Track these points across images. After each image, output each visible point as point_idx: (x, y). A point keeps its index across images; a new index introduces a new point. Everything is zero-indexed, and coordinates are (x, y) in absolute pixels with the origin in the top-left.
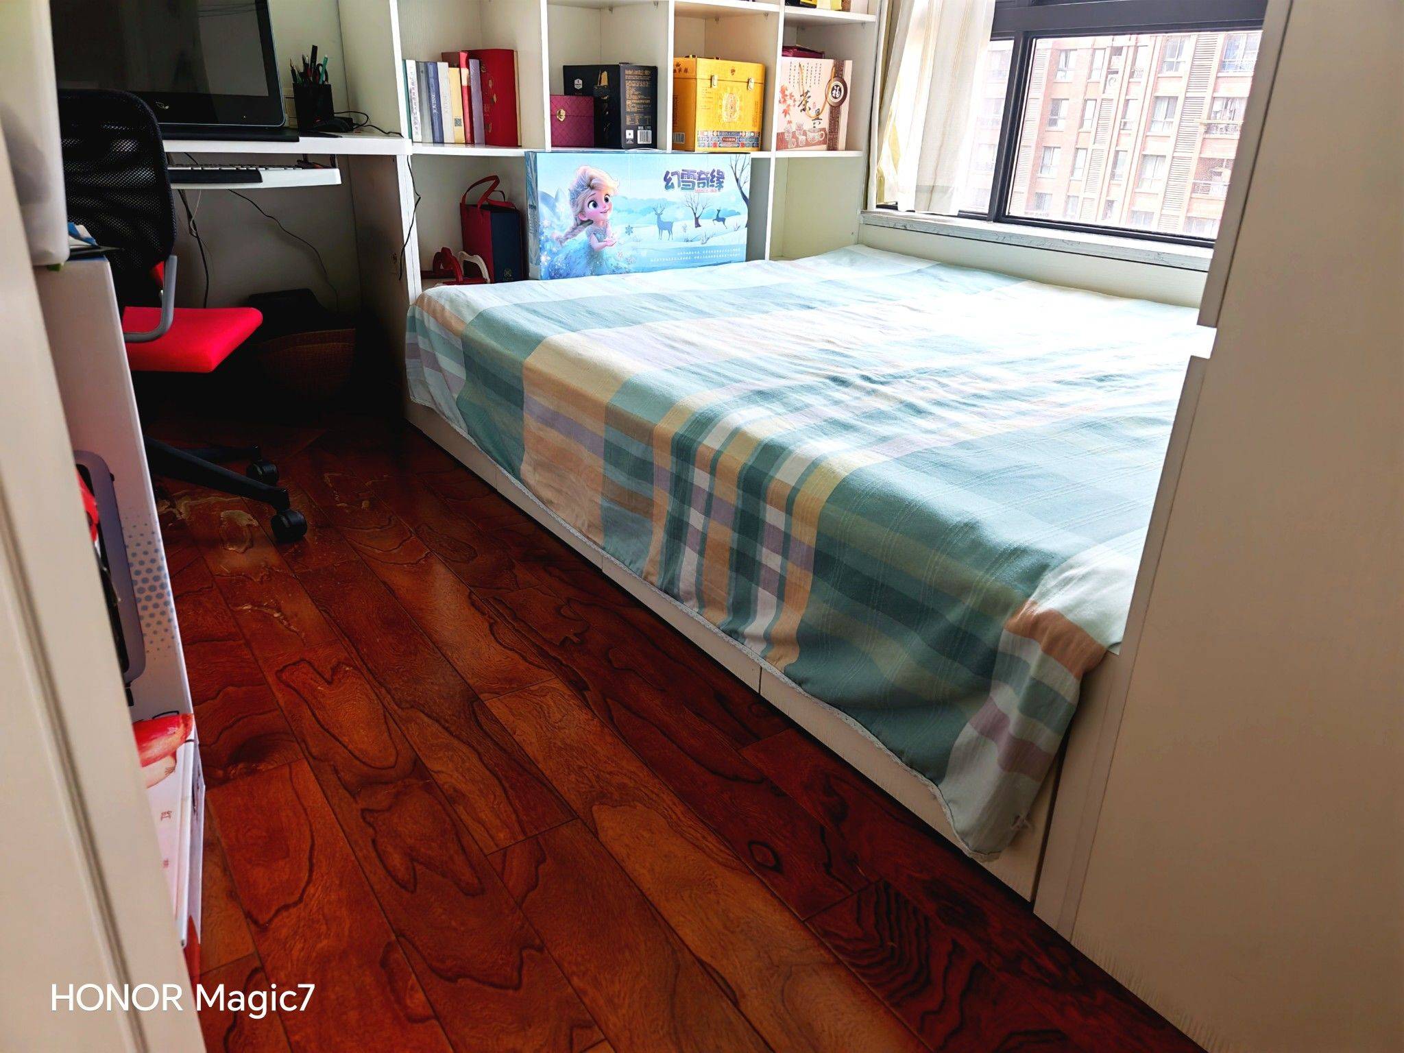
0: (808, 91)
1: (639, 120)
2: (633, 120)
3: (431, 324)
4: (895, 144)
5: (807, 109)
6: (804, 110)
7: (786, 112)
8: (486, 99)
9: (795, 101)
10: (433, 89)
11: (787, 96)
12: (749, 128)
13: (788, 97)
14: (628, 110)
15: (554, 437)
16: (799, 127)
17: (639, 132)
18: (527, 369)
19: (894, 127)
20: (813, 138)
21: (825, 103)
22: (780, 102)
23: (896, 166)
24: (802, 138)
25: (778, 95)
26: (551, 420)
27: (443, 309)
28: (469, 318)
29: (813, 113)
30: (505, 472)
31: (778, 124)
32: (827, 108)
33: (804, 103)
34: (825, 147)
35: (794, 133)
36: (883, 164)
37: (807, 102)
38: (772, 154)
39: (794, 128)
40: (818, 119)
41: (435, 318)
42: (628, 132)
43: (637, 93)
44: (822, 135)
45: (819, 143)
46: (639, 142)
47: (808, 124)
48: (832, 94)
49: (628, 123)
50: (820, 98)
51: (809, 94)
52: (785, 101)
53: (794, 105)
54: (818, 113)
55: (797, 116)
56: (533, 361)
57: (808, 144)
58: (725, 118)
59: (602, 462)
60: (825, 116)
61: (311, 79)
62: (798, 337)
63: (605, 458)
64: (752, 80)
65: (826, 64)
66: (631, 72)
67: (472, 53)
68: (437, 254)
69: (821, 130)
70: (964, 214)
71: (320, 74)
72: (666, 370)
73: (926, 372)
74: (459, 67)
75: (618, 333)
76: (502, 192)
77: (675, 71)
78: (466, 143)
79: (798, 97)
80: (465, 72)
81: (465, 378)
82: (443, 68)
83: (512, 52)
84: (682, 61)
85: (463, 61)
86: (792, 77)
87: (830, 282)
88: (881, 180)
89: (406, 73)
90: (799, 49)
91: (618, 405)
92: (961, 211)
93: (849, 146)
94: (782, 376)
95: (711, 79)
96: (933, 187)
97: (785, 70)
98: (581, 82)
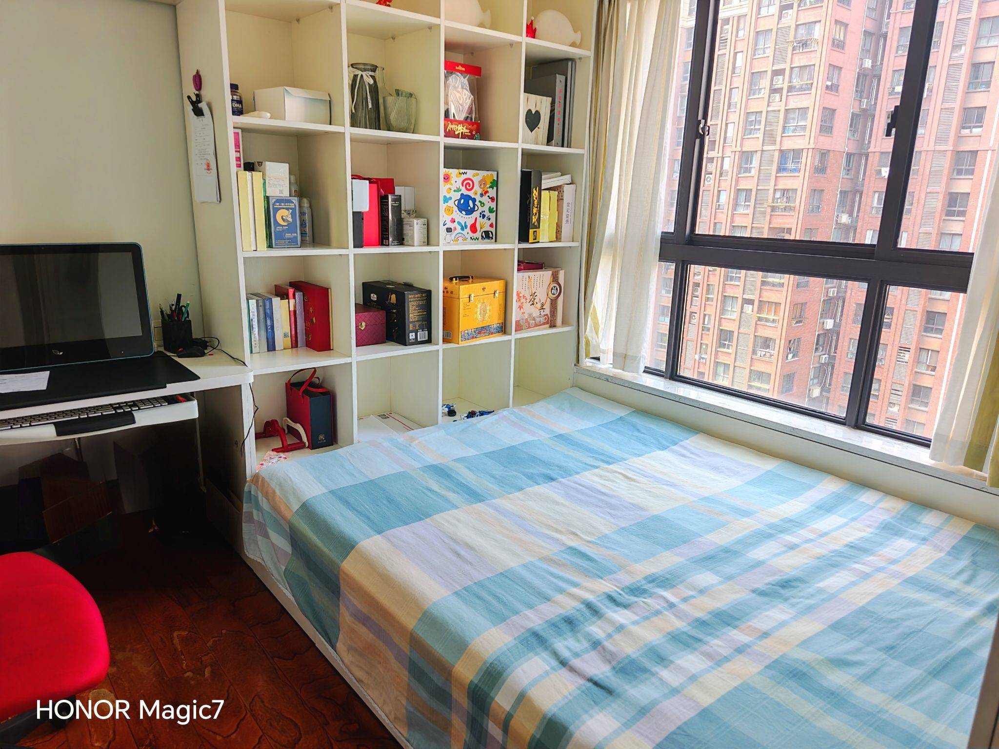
0: (535, 292)
1: (419, 326)
2: (414, 326)
3: (264, 504)
4: (595, 318)
5: (535, 303)
6: (533, 304)
7: (520, 307)
8: (307, 318)
9: (526, 299)
10: (268, 316)
11: (521, 297)
12: (495, 320)
14: (411, 320)
15: (365, 633)
16: (530, 315)
17: (419, 333)
18: (343, 572)
19: (594, 307)
20: (540, 322)
21: (547, 299)
22: (516, 301)
23: (597, 333)
24: (532, 322)
25: (515, 297)
26: (363, 619)
27: (274, 492)
28: (295, 507)
29: (539, 305)
30: (323, 640)
31: (515, 316)
32: (549, 301)
33: (532, 300)
34: (548, 325)
35: (527, 319)
36: (588, 332)
37: (534, 299)
38: (513, 336)
39: (526, 316)
40: (543, 309)
41: (268, 499)
42: (411, 334)
43: (417, 309)
44: (546, 319)
45: (544, 324)
46: (419, 340)
47: (536, 313)
48: (551, 292)
49: (411, 329)
50: (542, 296)
51: (536, 294)
52: (520, 300)
53: (526, 302)
54: (543, 305)
55: (528, 308)
56: (349, 566)
57: (536, 325)
58: (479, 318)
59: (407, 673)
60: (547, 307)
61: (176, 318)
62: (550, 527)
63: (410, 672)
64: (498, 292)
65: (546, 275)
66: (412, 296)
67: (297, 286)
68: (267, 422)
69: (545, 315)
70: (648, 371)
71: (183, 313)
72: (456, 593)
73: (653, 581)
74: (288, 298)
75: (414, 533)
76: (318, 378)
77: (444, 292)
78: (292, 348)
79: (529, 297)
80: (292, 301)
81: (291, 553)
82: (276, 301)
83: (328, 289)
84: (448, 284)
85: (291, 295)
86: (524, 285)
87: (560, 437)
88: (588, 343)
89: (249, 310)
90: (527, 263)
91: (420, 634)
92: (646, 367)
93: (565, 323)
94: (547, 599)
95: (469, 297)
96: (626, 355)
97: (520, 281)
98: (375, 296)
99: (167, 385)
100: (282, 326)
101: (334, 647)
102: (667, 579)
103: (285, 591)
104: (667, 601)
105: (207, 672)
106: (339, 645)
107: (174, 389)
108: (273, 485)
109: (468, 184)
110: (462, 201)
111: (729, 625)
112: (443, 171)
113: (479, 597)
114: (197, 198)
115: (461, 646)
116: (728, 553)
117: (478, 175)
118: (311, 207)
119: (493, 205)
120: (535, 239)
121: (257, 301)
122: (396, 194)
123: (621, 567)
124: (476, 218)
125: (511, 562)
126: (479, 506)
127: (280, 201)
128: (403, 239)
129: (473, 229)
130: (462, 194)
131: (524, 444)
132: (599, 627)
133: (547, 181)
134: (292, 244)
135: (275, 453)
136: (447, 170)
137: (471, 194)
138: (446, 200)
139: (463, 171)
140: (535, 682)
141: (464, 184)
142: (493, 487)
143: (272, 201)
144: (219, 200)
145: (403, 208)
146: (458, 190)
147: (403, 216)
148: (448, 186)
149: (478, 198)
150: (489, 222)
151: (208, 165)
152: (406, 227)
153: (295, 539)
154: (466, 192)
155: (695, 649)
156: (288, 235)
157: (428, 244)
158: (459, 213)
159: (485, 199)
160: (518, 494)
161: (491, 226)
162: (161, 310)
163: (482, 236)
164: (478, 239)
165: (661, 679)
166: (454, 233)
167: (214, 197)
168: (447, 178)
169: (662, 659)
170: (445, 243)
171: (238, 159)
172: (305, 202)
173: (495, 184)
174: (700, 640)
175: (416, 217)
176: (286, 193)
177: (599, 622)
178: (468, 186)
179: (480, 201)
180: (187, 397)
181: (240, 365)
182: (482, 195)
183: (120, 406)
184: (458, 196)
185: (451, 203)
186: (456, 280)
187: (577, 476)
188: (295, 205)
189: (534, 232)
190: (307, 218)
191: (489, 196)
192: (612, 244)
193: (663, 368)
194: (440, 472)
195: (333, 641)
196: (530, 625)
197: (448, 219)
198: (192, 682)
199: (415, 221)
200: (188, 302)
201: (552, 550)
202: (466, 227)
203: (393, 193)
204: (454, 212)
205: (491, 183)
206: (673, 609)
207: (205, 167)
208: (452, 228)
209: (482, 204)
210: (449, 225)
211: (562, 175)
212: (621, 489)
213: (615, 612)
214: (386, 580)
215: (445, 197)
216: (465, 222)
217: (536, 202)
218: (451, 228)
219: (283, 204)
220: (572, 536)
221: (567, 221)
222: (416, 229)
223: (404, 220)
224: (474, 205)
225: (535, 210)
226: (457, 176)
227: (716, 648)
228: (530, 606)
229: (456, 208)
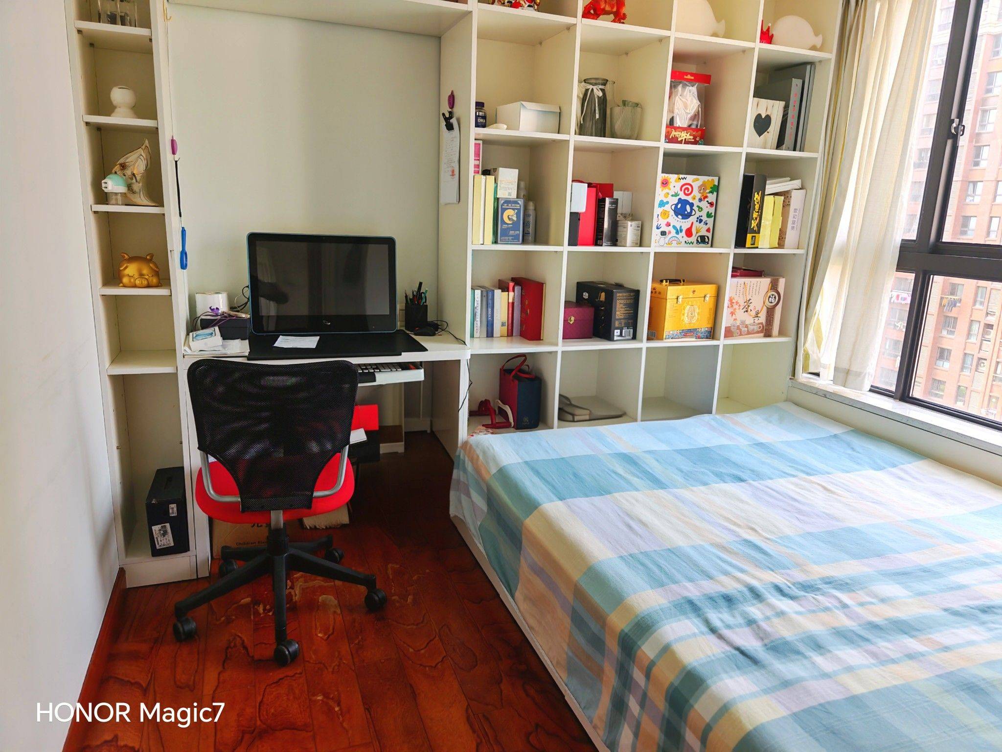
0: (750, 299)
1: (625, 323)
2: (621, 323)
4: (818, 331)
5: (749, 310)
6: (747, 311)
7: (732, 313)
8: (523, 310)
9: (740, 306)
10: (490, 305)
11: (733, 303)
12: (704, 325)
13: (735, 304)
14: (617, 317)
15: (539, 584)
16: (743, 322)
17: (624, 330)
18: (526, 528)
19: (818, 319)
20: (753, 330)
21: (763, 307)
22: (728, 307)
23: (819, 347)
24: (744, 329)
25: (726, 302)
26: (539, 571)
27: (478, 457)
28: (494, 471)
29: (753, 313)
30: (505, 590)
31: (726, 321)
32: (765, 310)
33: (746, 307)
34: (762, 335)
35: (738, 326)
36: (808, 344)
37: (749, 306)
38: (722, 342)
39: (738, 323)
40: (757, 317)
41: (472, 463)
42: (616, 331)
43: (624, 307)
44: (760, 327)
45: (758, 332)
46: (623, 337)
47: (749, 320)
48: (769, 300)
49: (617, 325)
50: (758, 303)
51: (750, 301)
52: (732, 306)
53: (739, 309)
54: (757, 313)
55: (741, 315)
56: (531, 523)
57: (749, 333)
58: (686, 320)
59: (570, 621)
60: (763, 315)
61: (416, 302)
62: (727, 519)
63: (572, 620)
64: (708, 296)
65: (764, 283)
66: (621, 295)
67: (517, 281)
68: (482, 402)
69: (759, 324)
70: (874, 390)
71: (422, 299)
72: (621, 557)
73: (830, 583)
74: (508, 291)
75: (592, 504)
76: (528, 366)
77: (652, 292)
78: (508, 336)
79: (742, 304)
80: (511, 294)
81: (486, 511)
82: (498, 292)
83: (543, 284)
84: (657, 286)
85: (511, 288)
86: (738, 291)
87: (760, 445)
88: (807, 356)
89: (472, 299)
90: (744, 270)
91: (583, 586)
92: (872, 386)
93: (781, 333)
94: (710, 577)
95: (677, 299)
96: (849, 370)
97: (733, 286)
98: (587, 294)
99: (402, 353)
100: (501, 314)
101: (513, 596)
102: (847, 584)
103: (479, 545)
104: (840, 602)
105: (410, 599)
106: (517, 594)
107: (407, 357)
108: (478, 452)
109: (687, 189)
110: (679, 206)
111: (906, 633)
112: (661, 176)
113: (643, 564)
114: (442, 201)
115: (617, 598)
116: (927, 572)
117: (697, 180)
118: (535, 210)
119: (712, 210)
120: (754, 244)
121: (482, 292)
122: (615, 197)
123: (798, 565)
124: (692, 223)
125: (680, 542)
126: (661, 492)
127: (508, 202)
128: (617, 240)
129: (689, 233)
130: (680, 199)
131: (720, 447)
132: (759, 609)
133: (772, 187)
134: (514, 240)
135: (484, 428)
136: (666, 175)
137: (689, 198)
138: (662, 204)
139: (683, 176)
140: (681, 639)
141: (683, 189)
142: (679, 478)
143: (501, 202)
144: (458, 200)
145: (619, 211)
146: (676, 195)
147: (618, 219)
148: (666, 190)
149: (696, 203)
150: (706, 227)
151: (453, 171)
152: (620, 229)
153: (491, 498)
154: (684, 197)
155: (859, 646)
156: (512, 232)
157: (641, 245)
158: (674, 216)
159: (704, 204)
160: (702, 488)
161: (708, 230)
162: (406, 295)
163: (697, 240)
164: (693, 243)
165: (813, 663)
166: (668, 237)
167: (454, 198)
168: (665, 183)
169: (818, 646)
170: (657, 244)
171: (477, 166)
172: (531, 206)
173: (716, 189)
174: (867, 640)
175: (632, 220)
176: (514, 195)
177: (760, 605)
178: (686, 192)
179: (698, 206)
180: (416, 366)
181: (462, 344)
182: (700, 200)
183: (366, 366)
184: (675, 200)
185: (667, 208)
186: (666, 282)
187: (770, 481)
188: (520, 206)
189: (753, 237)
190: (531, 219)
191: (707, 201)
192: (843, 252)
193: (893, 389)
194: (629, 460)
195: (513, 589)
196: (687, 594)
197: (663, 222)
198: (397, 604)
199: (629, 223)
200: (427, 289)
201: (725, 538)
202: (681, 231)
203: (611, 196)
204: (670, 215)
205: (711, 188)
206: (845, 610)
207: (451, 173)
208: (667, 232)
209: (700, 209)
210: (664, 228)
211: (790, 181)
212: (818, 500)
213: (780, 600)
214: (560, 537)
215: (662, 201)
216: (681, 227)
217: (757, 207)
218: (665, 232)
219: (510, 205)
220: (750, 531)
221: (793, 228)
222: (630, 230)
223: (619, 222)
224: (692, 209)
225: (755, 215)
226: (676, 181)
227: (883, 649)
228: (691, 580)
229: (672, 213)
